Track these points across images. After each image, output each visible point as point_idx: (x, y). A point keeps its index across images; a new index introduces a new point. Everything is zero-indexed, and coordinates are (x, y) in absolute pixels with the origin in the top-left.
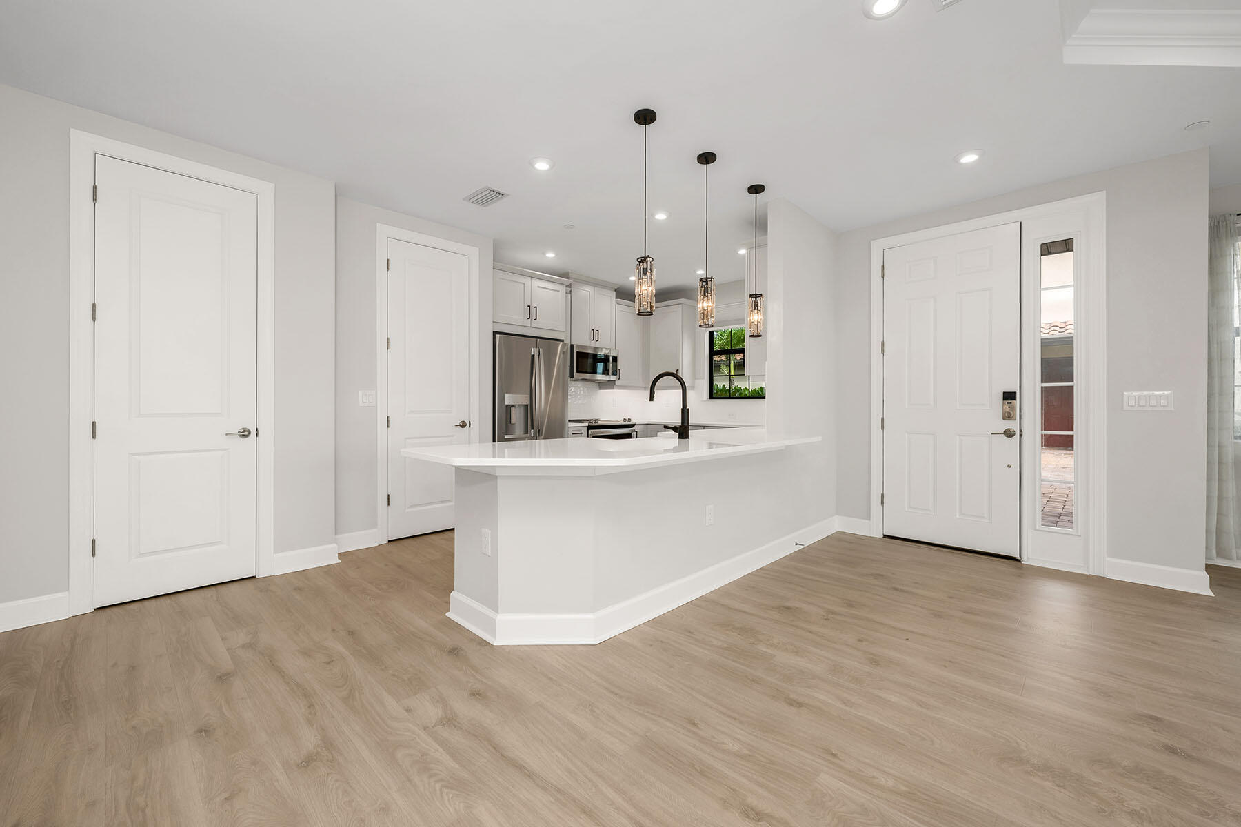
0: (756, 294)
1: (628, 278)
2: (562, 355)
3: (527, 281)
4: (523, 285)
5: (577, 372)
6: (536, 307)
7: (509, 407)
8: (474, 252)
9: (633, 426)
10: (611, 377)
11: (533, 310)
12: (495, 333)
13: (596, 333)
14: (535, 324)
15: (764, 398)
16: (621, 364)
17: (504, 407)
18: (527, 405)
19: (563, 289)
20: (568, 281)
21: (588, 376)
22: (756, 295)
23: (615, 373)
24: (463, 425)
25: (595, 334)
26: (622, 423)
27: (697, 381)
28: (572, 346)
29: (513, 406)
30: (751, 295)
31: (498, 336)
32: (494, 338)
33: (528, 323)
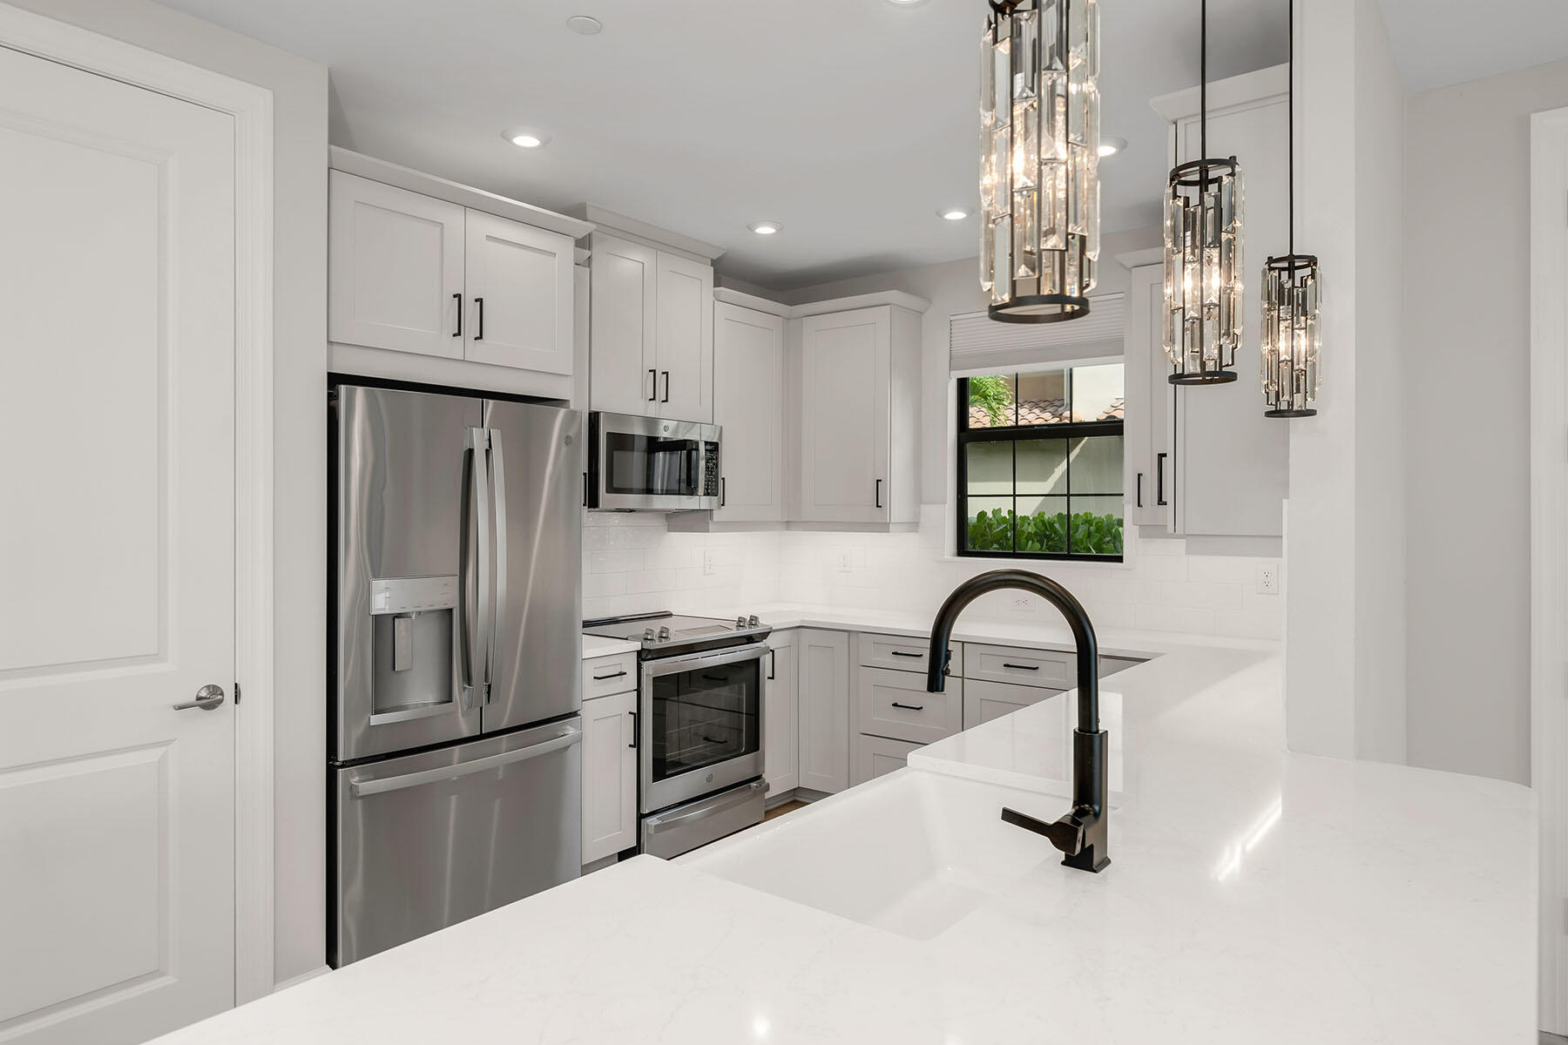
0: (1291, 258)
1: (751, 228)
2: (564, 449)
3: (453, 218)
4: (438, 229)
5: (611, 489)
6: (480, 301)
7: (384, 626)
8: (256, 103)
9: (764, 635)
10: (699, 502)
11: (471, 310)
12: (335, 380)
13: (661, 380)
14: (477, 351)
15: (1120, 559)
16: (728, 466)
17: (370, 623)
18: (450, 611)
19: (565, 250)
20: (582, 228)
21: (632, 500)
22: (1291, 263)
23: (711, 491)
24: (210, 701)
25: (659, 383)
26: (735, 632)
27: (925, 508)
28: (594, 418)
29: (399, 616)
30: (1271, 260)
31: (343, 388)
32: (332, 397)
33: (455, 348)
